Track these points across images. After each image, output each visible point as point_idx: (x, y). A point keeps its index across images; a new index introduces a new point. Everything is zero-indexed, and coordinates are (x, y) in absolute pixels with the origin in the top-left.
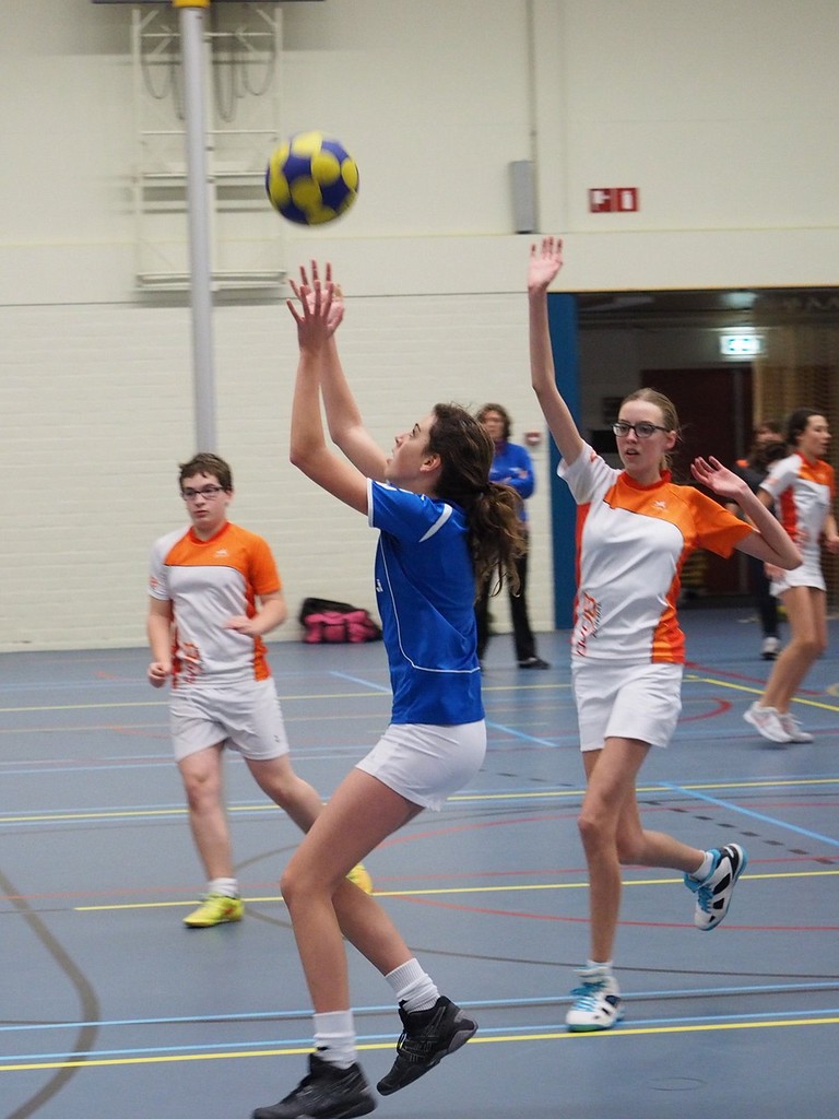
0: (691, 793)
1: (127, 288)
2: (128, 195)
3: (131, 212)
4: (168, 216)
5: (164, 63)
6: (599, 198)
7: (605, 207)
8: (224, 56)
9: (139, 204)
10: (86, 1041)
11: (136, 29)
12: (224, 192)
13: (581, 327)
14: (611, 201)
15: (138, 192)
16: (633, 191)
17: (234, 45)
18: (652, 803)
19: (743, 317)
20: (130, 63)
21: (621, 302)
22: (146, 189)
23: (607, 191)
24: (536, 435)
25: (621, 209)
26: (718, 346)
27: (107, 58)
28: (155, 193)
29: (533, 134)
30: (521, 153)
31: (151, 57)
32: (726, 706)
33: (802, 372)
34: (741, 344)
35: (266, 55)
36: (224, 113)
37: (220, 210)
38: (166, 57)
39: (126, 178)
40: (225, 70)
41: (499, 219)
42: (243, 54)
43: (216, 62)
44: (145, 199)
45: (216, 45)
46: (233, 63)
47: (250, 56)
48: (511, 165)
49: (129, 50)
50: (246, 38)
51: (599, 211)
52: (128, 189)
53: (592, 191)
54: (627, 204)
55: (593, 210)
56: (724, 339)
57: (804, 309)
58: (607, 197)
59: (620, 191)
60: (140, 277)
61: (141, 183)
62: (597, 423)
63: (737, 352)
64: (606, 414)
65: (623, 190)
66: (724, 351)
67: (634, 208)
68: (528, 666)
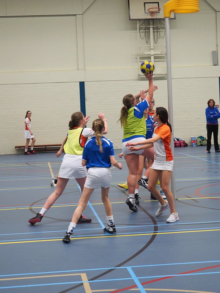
1: (137, 76)
2: (137, 59)
8: (156, 30)
10: (156, 229)
11: (138, 25)
12: (155, 58)
15: (138, 58)
17: (157, 28)
20: (137, 32)
24: (218, 105)
27: (132, 31)
28: (142, 58)
29: (217, 46)
30: (215, 49)
31: (140, 31)
35: (164, 30)
36: (155, 42)
37: (154, 61)
38: (144, 31)
39: (136, 55)
40: (156, 33)
41: (210, 63)
42: (159, 30)
43: (154, 32)
44: (140, 59)
45: (154, 28)
46: (157, 32)
47: (161, 30)
48: (213, 52)
49: (137, 30)
50: (160, 27)
52: (136, 57)
60: (139, 75)
61: (139, 56)
68: (218, 152)
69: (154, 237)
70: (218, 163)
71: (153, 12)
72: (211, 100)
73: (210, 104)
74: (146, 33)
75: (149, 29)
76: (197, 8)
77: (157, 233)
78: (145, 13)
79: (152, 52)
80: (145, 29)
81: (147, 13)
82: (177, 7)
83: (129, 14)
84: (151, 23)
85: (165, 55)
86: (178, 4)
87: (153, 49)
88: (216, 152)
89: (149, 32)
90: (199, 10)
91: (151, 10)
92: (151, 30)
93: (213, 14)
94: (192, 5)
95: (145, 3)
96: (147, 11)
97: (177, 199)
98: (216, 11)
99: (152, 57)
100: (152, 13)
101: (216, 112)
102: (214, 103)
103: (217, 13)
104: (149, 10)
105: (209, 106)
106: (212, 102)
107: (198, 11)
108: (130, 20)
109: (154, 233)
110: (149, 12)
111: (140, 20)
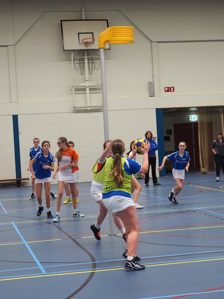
0: (201, 209)
1: (72, 109)
2: (71, 90)
3: (72, 94)
4: (80, 94)
5: (78, 63)
6: (166, 89)
7: (168, 91)
8: (90, 61)
11: (72, 56)
12: (90, 89)
14: (169, 90)
15: (73, 90)
16: (173, 88)
17: (92, 59)
18: (194, 211)
19: (194, 113)
20: (71, 63)
21: (170, 110)
22: (75, 89)
23: (168, 88)
24: (155, 137)
25: (171, 91)
26: (189, 119)
27: (66, 62)
28: (76, 90)
29: (153, 76)
30: (151, 80)
31: (75, 62)
32: (201, 191)
33: (208, 123)
34: (194, 118)
35: (99, 61)
36: (90, 73)
37: (90, 93)
38: (79, 62)
39: (71, 87)
40: (90, 64)
41: (146, 94)
42: (94, 61)
43: (89, 63)
44: (75, 91)
45: (88, 59)
46: (92, 63)
47: (96, 61)
48: (149, 83)
49: (71, 60)
50: (95, 58)
51: (166, 92)
52: (71, 89)
53: (165, 88)
54: (172, 90)
55: (165, 92)
56: (190, 117)
57: (208, 111)
58: (168, 89)
59: (171, 88)
60: (74, 107)
61: (74, 88)
62: (165, 135)
63: (193, 120)
64: (167, 133)
65: (171, 87)
66: (190, 120)
67: (174, 91)
68: (156, 185)
69: (92, 274)
70: (156, 197)
71: (87, 42)
72: (149, 132)
73: (147, 135)
74: (81, 64)
75: (84, 59)
76: (132, 39)
77: (95, 270)
78: (80, 43)
79: (87, 84)
80: (80, 60)
81: (81, 44)
82: (112, 38)
83: (63, 44)
84: (86, 53)
85: (100, 87)
86: (112, 35)
87: (88, 80)
88: (154, 185)
89: (84, 63)
90: (134, 40)
91: (86, 41)
92: (86, 60)
93: (148, 45)
94: (128, 35)
95: (79, 34)
96: (81, 42)
97: (115, 235)
98: (151, 42)
99: (88, 89)
100: (87, 44)
101: (154, 145)
103: (153, 43)
104: (83, 41)
106: (150, 134)
107: (133, 42)
108: (64, 50)
109: (92, 270)
110: (83, 42)
111: (74, 51)
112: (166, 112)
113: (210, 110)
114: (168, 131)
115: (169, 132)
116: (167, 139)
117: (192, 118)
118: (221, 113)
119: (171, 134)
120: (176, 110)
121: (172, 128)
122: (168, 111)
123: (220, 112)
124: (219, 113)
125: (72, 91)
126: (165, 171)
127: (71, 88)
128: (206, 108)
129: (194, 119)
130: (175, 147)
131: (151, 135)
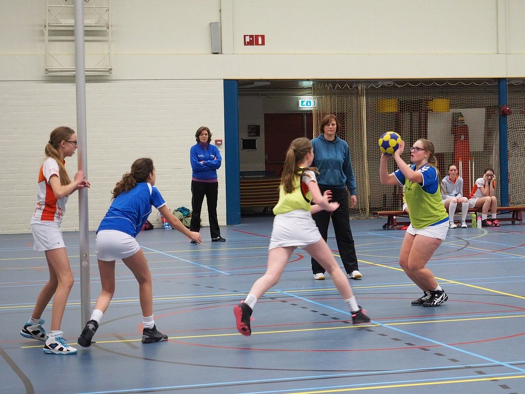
1: (43, 73)
2: (42, 33)
3: (44, 41)
6: (248, 39)
7: (250, 43)
9: (47, 37)
12: (86, 33)
13: (239, 95)
14: (253, 41)
15: (46, 33)
16: (263, 37)
18: (272, 298)
19: (307, 92)
21: (256, 84)
22: (49, 31)
23: (251, 36)
24: (221, 141)
25: (257, 44)
26: (298, 104)
28: (53, 33)
29: (220, 11)
30: (215, 19)
32: (301, 257)
34: (307, 103)
37: (85, 41)
39: (42, 26)
41: (205, 47)
44: (50, 35)
48: (211, 24)
51: (248, 45)
52: (42, 30)
53: (245, 36)
54: (260, 42)
55: (245, 44)
56: (300, 101)
57: (334, 88)
58: (251, 39)
59: (257, 36)
60: (47, 69)
61: (47, 28)
62: (245, 136)
63: (306, 106)
64: (250, 132)
65: (259, 36)
66: (300, 106)
67: (263, 44)
68: (216, 241)
72: (205, 129)
73: (200, 137)
85: (105, 29)
101: (213, 156)
102: (210, 136)
105: (198, 140)
106: (206, 134)
112: (247, 87)
113: (338, 87)
114: (253, 129)
115: (255, 130)
116: (249, 145)
117: (305, 103)
118: (362, 95)
119: (258, 134)
120: (269, 83)
121: (261, 123)
122: (252, 86)
123: (360, 93)
124: (358, 94)
125: (44, 35)
126: (239, 213)
127: (42, 28)
128: (330, 83)
129: (309, 104)
130: (266, 163)
131: (208, 136)
